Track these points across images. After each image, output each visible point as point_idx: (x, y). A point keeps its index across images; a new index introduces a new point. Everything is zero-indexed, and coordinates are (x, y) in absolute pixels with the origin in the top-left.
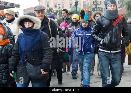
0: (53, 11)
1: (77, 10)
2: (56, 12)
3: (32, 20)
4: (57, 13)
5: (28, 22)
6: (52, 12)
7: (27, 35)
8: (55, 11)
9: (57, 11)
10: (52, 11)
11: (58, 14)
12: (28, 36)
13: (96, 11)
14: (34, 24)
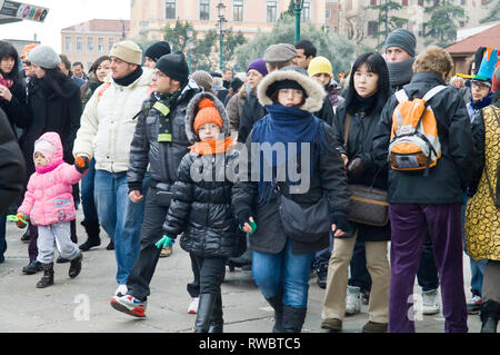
0: (195, 33)
1: (302, 32)
2: (207, 40)
3: (304, 86)
4: (210, 45)
5: (290, 90)
6: (187, 38)
7: (282, 126)
8: (201, 37)
9: (211, 38)
10: (190, 34)
11: (213, 48)
12: (284, 129)
13: (385, 33)
14: (305, 96)
